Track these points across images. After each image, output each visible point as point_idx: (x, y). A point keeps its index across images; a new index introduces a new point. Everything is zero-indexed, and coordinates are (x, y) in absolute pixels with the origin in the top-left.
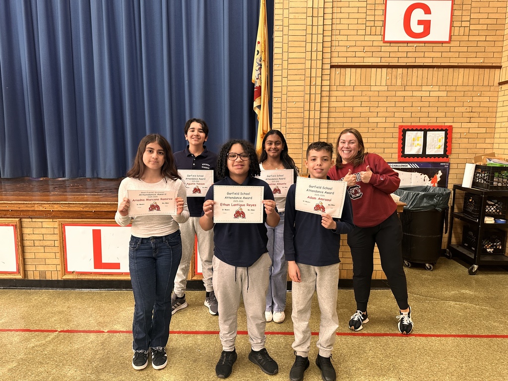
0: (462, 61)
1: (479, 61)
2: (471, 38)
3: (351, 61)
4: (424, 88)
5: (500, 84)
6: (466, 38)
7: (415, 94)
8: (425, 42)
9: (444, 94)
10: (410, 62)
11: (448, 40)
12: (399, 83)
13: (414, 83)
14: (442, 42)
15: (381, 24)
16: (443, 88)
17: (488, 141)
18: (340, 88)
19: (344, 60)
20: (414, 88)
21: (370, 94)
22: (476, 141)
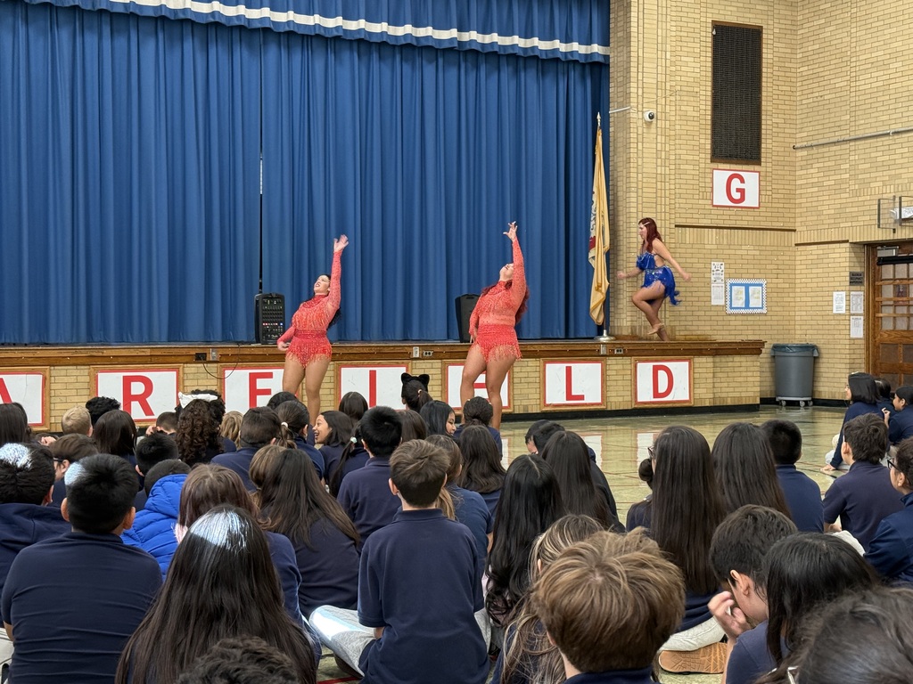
0: (769, 225)
1: (780, 225)
2: (774, 205)
3: (690, 222)
4: (743, 247)
5: (796, 245)
6: (770, 205)
7: (738, 252)
8: (742, 207)
9: (758, 253)
10: (731, 224)
11: (757, 206)
12: (725, 243)
13: (736, 243)
14: (754, 208)
15: (710, 190)
16: (757, 248)
17: (791, 295)
18: (682, 246)
19: (684, 220)
20: (736, 247)
21: (705, 251)
22: (783, 295)
